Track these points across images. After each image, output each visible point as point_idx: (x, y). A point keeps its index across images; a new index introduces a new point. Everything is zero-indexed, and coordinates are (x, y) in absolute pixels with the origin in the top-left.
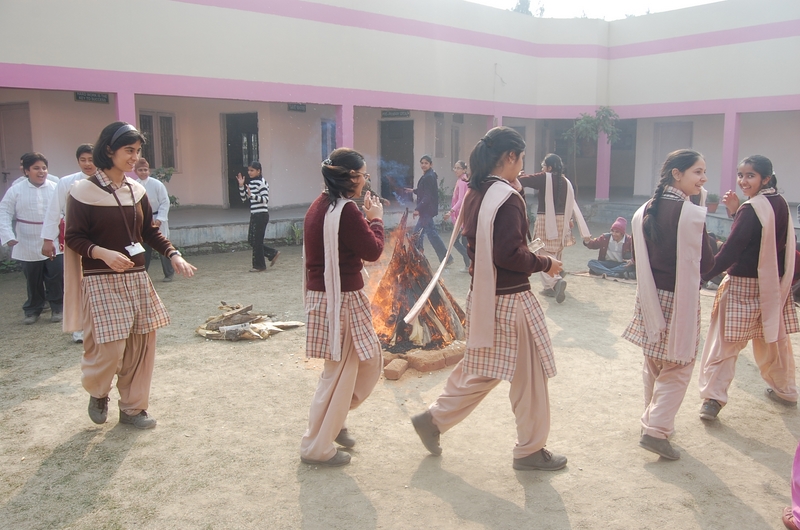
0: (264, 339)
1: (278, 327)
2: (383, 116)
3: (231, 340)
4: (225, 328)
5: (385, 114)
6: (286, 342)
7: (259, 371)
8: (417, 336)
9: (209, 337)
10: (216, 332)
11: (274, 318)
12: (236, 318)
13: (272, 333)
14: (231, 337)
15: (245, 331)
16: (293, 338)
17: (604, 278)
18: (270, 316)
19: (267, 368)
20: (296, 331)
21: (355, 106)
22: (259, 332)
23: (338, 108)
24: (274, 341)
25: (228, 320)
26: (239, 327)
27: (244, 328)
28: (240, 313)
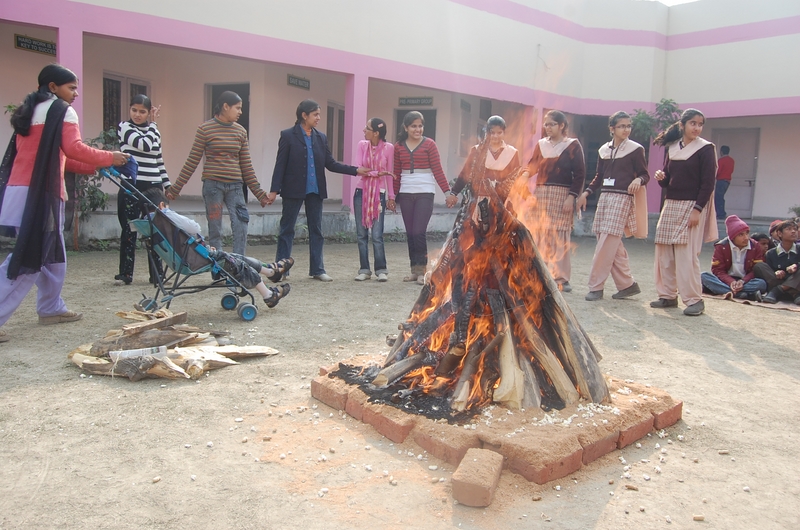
0: (194, 379)
1: (227, 355)
2: (401, 104)
3: (127, 378)
4: (119, 355)
5: (403, 102)
6: (234, 387)
7: (150, 462)
8: (513, 393)
9: (89, 370)
10: (103, 361)
11: (224, 339)
12: (150, 335)
13: (213, 367)
14: (128, 372)
15: (155, 363)
16: (250, 379)
17: (728, 298)
18: (217, 336)
19: (172, 456)
20: (261, 364)
21: (369, 78)
22: (185, 366)
23: (350, 77)
24: (214, 383)
25: (134, 338)
26: (146, 354)
27: (156, 356)
28: (159, 326)
